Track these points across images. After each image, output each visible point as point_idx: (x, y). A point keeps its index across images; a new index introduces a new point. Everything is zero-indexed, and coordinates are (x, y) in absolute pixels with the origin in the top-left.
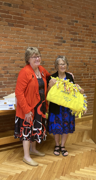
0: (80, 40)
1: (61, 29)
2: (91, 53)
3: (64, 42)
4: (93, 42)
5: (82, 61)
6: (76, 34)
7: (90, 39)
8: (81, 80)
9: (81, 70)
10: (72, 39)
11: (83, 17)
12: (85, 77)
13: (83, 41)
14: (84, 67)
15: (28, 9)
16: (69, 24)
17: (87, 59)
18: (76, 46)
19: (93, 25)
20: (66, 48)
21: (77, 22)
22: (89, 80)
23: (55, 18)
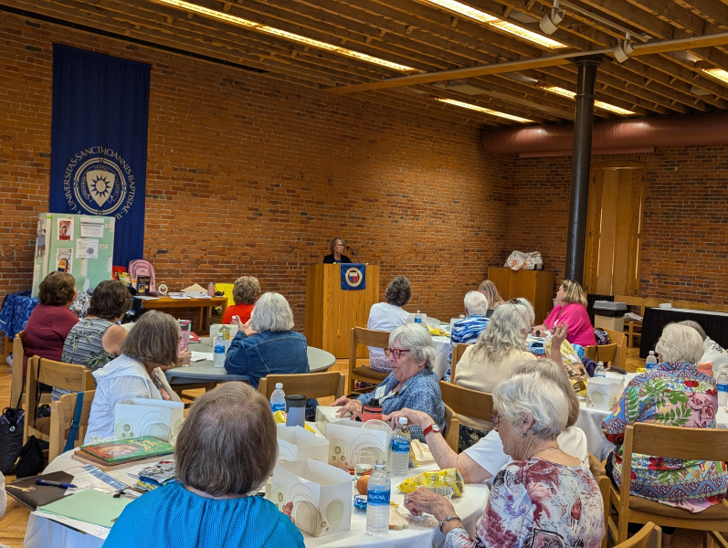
0: (282, 212)
1: (256, 198)
2: (301, 230)
3: (261, 215)
4: (302, 214)
5: (286, 243)
6: (277, 203)
7: (299, 209)
8: (285, 272)
9: (285, 257)
10: (271, 211)
11: (287, 179)
12: (291, 268)
13: (287, 212)
14: (290, 252)
15: (216, 174)
16: (267, 189)
17: (294, 239)
18: (277, 220)
19: (302, 189)
20: (264, 224)
21: (278, 186)
22: (298, 272)
23: (249, 182)
